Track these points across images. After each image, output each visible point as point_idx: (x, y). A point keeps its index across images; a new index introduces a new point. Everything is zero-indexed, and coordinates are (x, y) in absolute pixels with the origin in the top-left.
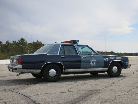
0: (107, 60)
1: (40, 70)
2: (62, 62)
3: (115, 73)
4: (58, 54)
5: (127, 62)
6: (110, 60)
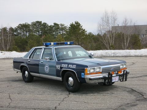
0: (58, 67)
4: (28, 58)
6: (61, 68)
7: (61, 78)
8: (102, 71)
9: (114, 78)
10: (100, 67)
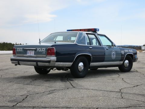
0: (123, 52)
1: (71, 64)
2: (90, 53)
3: (126, 68)
4: (86, 45)
5: (136, 55)
7: (122, 62)
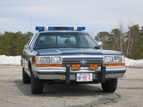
7: (30, 74)
8: (63, 64)
9: (82, 76)
10: (60, 57)
